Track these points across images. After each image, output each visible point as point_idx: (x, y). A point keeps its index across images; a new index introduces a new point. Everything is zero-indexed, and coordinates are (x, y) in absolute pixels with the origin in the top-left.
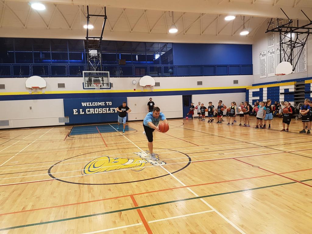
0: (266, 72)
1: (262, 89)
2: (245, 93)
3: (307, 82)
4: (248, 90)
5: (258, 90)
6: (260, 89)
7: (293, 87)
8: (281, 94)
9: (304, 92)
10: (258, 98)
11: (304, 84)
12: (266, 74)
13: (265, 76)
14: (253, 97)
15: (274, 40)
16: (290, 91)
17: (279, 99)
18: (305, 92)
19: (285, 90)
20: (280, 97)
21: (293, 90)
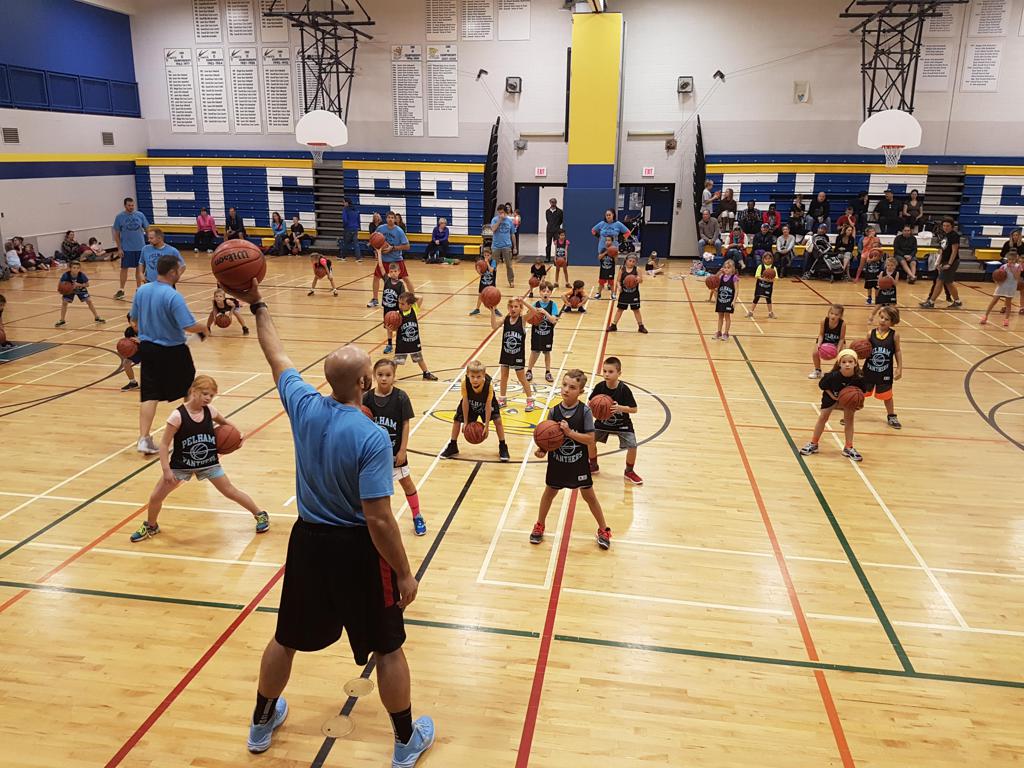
0: (193, 115)
1: (204, 169)
2: (132, 177)
3: (347, 165)
4: (146, 168)
5: (189, 172)
6: (195, 168)
7: (310, 173)
8: (272, 189)
9: (342, 190)
10: (190, 196)
11: (341, 170)
12: (194, 122)
13: (194, 129)
14: (167, 190)
15: (217, 22)
16: (301, 183)
17: (266, 203)
18: (345, 191)
19: (285, 179)
20: (270, 199)
21: (310, 183)
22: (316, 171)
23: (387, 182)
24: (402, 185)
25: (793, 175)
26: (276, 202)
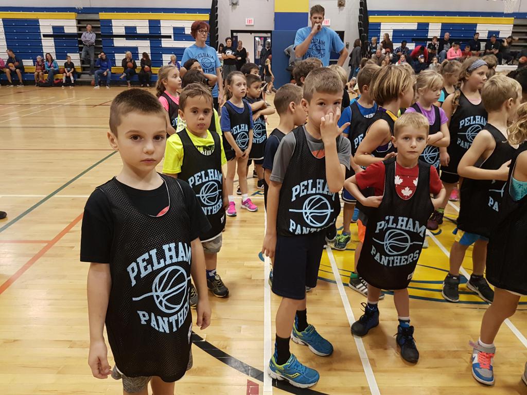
7: (74, 23)
8: (45, 36)
11: (98, 20)
16: (67, 31)
17: (41, 47)
19: (54, 28)
20: (44, 44)
21: (74, 30)
22: (79, 21)
23: (135, 28)
24: (146, 31)
25: (427, 25)
26: (48, 46)
